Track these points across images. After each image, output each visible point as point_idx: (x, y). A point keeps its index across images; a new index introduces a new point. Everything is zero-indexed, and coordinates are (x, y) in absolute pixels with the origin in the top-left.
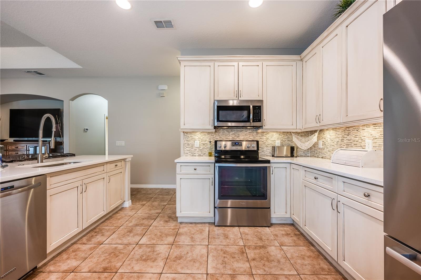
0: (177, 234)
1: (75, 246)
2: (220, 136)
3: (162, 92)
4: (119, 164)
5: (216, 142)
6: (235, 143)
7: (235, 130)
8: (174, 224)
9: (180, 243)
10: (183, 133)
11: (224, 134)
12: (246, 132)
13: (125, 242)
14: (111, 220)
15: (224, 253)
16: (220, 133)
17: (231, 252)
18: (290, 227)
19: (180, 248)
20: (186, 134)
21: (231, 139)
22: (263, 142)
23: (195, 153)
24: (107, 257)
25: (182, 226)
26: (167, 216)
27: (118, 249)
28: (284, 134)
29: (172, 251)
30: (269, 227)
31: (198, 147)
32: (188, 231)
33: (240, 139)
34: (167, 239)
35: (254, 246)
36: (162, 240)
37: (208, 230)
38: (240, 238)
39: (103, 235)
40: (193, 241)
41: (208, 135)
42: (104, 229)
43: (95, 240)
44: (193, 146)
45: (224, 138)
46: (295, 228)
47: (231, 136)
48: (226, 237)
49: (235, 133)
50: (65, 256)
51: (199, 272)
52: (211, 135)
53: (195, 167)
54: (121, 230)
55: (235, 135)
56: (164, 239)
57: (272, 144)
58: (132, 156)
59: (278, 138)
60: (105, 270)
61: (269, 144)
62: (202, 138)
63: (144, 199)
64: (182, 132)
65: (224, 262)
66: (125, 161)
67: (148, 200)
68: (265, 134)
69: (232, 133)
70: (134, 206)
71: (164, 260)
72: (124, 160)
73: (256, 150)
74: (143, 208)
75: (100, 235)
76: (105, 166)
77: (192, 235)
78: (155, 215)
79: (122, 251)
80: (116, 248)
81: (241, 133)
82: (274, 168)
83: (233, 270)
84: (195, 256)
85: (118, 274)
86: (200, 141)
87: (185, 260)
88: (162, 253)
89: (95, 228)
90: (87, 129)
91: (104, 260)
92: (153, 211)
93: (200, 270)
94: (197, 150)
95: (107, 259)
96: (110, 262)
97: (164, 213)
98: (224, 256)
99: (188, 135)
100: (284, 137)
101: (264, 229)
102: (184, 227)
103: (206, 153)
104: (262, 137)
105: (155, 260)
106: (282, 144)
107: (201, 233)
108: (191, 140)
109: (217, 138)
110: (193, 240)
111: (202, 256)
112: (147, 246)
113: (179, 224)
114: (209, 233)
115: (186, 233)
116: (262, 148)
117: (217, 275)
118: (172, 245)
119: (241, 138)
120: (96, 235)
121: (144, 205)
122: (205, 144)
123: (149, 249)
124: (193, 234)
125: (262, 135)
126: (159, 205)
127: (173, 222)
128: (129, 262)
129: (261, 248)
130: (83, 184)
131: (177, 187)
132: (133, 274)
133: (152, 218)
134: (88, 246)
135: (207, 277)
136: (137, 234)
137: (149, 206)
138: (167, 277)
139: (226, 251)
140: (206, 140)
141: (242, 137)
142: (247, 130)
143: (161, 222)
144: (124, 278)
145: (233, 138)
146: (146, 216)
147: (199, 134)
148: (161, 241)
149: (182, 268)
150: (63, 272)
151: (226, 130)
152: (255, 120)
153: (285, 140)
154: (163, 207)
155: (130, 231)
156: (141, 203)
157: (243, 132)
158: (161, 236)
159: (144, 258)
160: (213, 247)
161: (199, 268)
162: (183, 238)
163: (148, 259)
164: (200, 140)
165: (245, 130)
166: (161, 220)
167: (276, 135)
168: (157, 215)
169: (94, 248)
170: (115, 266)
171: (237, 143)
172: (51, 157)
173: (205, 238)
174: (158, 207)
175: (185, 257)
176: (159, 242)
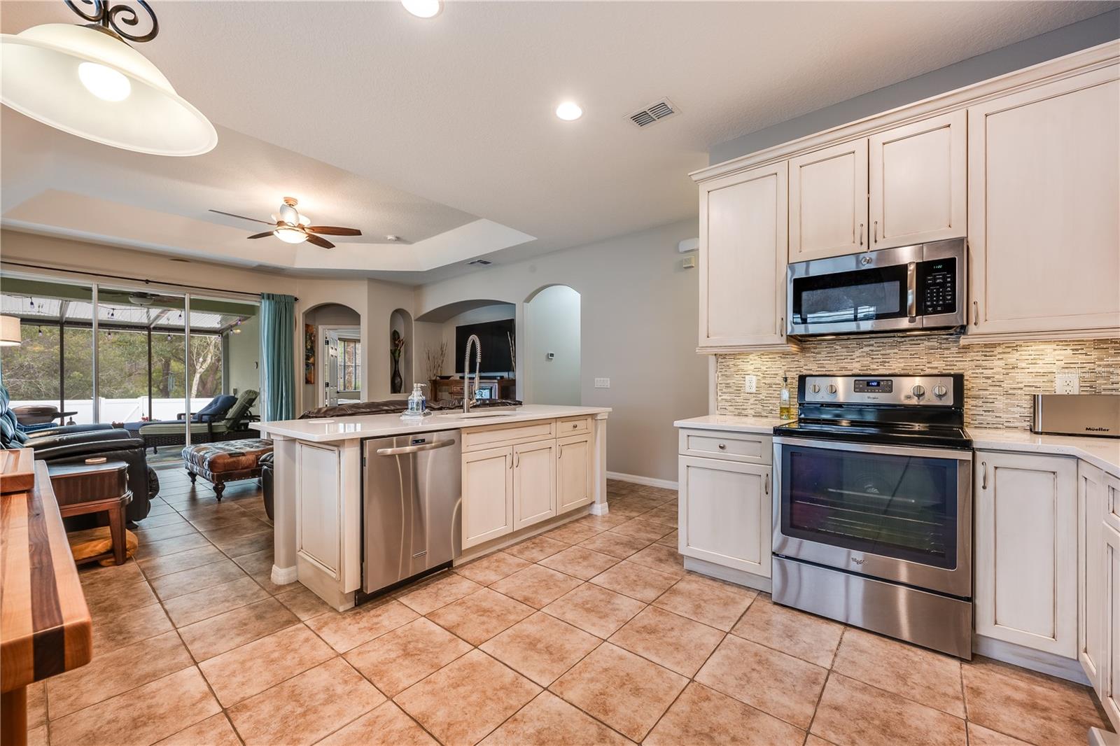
0: (670, 590)
1: (501, 555)
2: (820, 362)
3: (686, 256)
4: (581, 424)
5: (802, 379)
6: (868, 384)
7: (871, 343)
8: (672, 570)
9: (665, 607)
10: (714, 357)
11: (834, 355)
12: (916, 348)
13: (570, 571)
14: (563, 532)
15: (760, 662)
16: (819, 353)
17: (778, 668)
18: (1068, 692)
19: (661, 615)
20: (723, 360)
21: (856, 371)
22: (988, 378)
23: (745, 407)
24: (535, 584)
25: (688, 577)
26: (668, 551)
27: (554, 578)
28: (1105, 346)
29: (642, 613)
30: (962, 660)
31: (754, 391)
32: (697, 592)
33: (891, 369)
34: (645, 591)
35: (861, 684)
36: (634, 591)
37: (748, 605)
38: (832, 651)
39: (541, 551)
40: (695, 613)
41: (782, 360)
42: (547, 541)
43: (527, 554)
44: (739, 390)
45: (831, 366)
46: (1095, 705)
47: (858, 360)
48: (789, 634)
49: (872, 351)
50: (485, 563)
51: (677, 669)
52: (791, 360)
53: (723, 443)
54: (571, 552)
55: (873, 358)
56: (638, 588)
57: (1038, 385)
58: (610, 409)
59: (1066, 365)
60: (525, 601)
61: (1020, 385)
62: (764, 368)
63: (636, 508)
64: (712, 355)
65: (746, 679)
66: (596, 420)
67: (645, 510)
68: (999, 350)
69: (862, 352)
70: (612, 516)
71: (619, 623)
72: (593, 416)
73: (949, 407)
74: (627, 524)
75: (539, 549)
76: (553, 425)
77: (703, 602)
78: (644, 542)
79: (559, 584)
80: (552, 576)
81: (896, 351)
82: (991, 471)
83: (758, 700)
84: (684, 640)
85: (539, 612)
86: (760, 378)
87: (660, 639)
88: (622, 610)
89: (535, 537)
90: (552, 355)
91: (529, 586)
92: (644, 535)
93: (682, 667)
94: (752, 401)
95: (534, 586)
96: (536, 592)
97: (664, 542)
98: (753, 667)
99: (725, 362)
100: (1102, 359)
101: (939, 660)
102: (693, 581)
103: (775, 410)
104: (984, 363)
105: (604, 616)
106: (1091, 387)
107: (726, 604)
108: (735, 376)
109: (811, 368)
110: (698, 611)
111: (699, 646)
112: (601, 590)
113: (685, 573)
114: (745, 612)
115: (689, 595)
116: (984, 400)
117: (713, 691)
118: (650, 604)
119: (896, 366)
120: (533, 548)
121: (630, 518)
122: (774, 386)
123: (603, 597)
124: (705, 601)
125: (986, 356)
126: (662, 525)
127: (674, 565)
128: (562, 603)
129: (882, 695)
130: (515, 453)
131: (681, 487)
132: (560, 622)
133: (636, 546)
134: (517, 560)
135: (688, 685)
136: (594, 566)
137: (640, 522)
138: (612, 650)
139: (767, 660)
140: (777, 374)
141: (899, 363)
142: (921, 340)
143: (649, 558)
144: (546, 622)
145: (865, 368)
146: (625, 539)
147: (756, 358)
148: (630, 591)
149: (647, 649)
150: (478, 583)
151: (840, 345)
152: (930, 309)
153: (1111, 370)
154: (667, 531)
155: (585, 558)
156: (627, 513)
157: (903, 348)
158: (636, 583)
159: (588, 606)
160: (739, 641)
161: (679, 663)
162: (678, 599)
163: (593, 611)
164: (759, 374)
165: (911, 340)
166: (649, 555)
167: (1057, 352)
168: (648, 543)
169: (524, 565)
170: (540, 600)
171: (875, 384)
172: (487, 404)
173: (729, 618)
174: (658, 528)
175: (662, 634)
176: (626, 592)
